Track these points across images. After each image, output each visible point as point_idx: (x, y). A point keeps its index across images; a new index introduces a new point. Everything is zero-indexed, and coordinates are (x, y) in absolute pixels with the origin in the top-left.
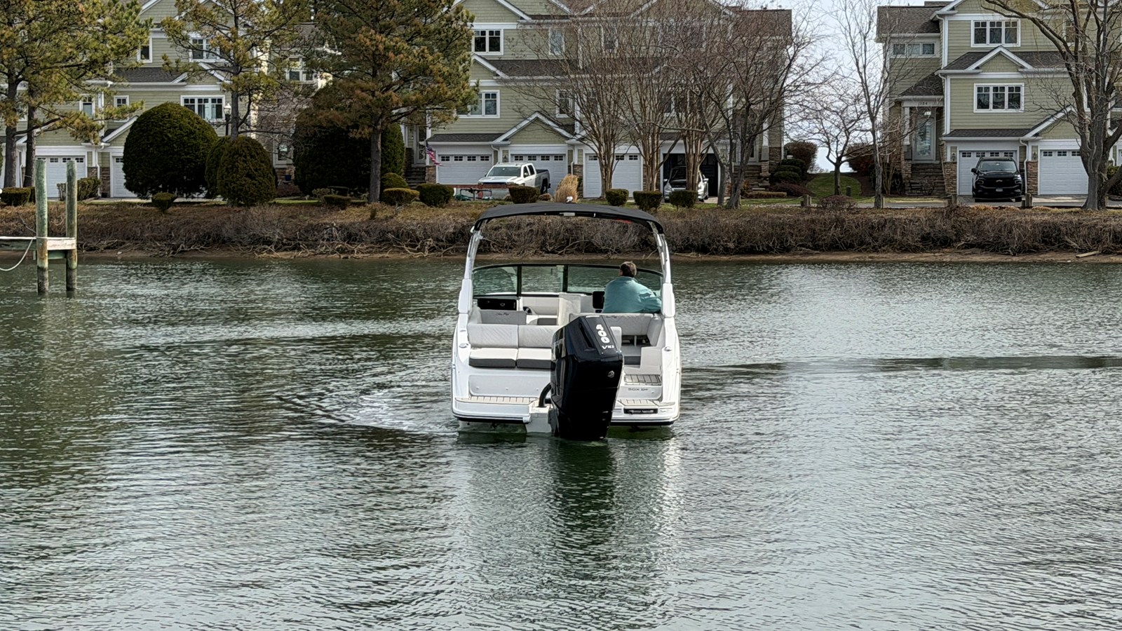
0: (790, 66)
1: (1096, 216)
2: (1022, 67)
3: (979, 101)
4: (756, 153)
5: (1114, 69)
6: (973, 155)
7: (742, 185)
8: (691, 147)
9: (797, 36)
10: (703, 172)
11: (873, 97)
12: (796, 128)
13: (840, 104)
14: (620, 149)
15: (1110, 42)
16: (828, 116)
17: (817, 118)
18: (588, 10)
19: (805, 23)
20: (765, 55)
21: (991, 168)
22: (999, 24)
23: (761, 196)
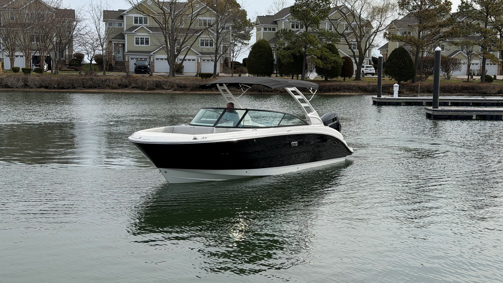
0: (74, 28)
1: (172, 79)
2: (149, 32)
3: (136, 42)
4: (64, 56)
5: (177, 33)
6: (135, 59)
7: (59, 66)
8: (41, 53)
9: (77, 18)
10: (46, 62)
11: (102, 40)
12: (77, 49)
13: (92, 41)
14: (17, 54)
15: (175, 26)
16: (88, 45)
17: (84, 46)
18: (4, 6)
19: (79, 14)
20: (66, 24)
21: (140, 63)
22: (142, 18)
23: (66, 70)
